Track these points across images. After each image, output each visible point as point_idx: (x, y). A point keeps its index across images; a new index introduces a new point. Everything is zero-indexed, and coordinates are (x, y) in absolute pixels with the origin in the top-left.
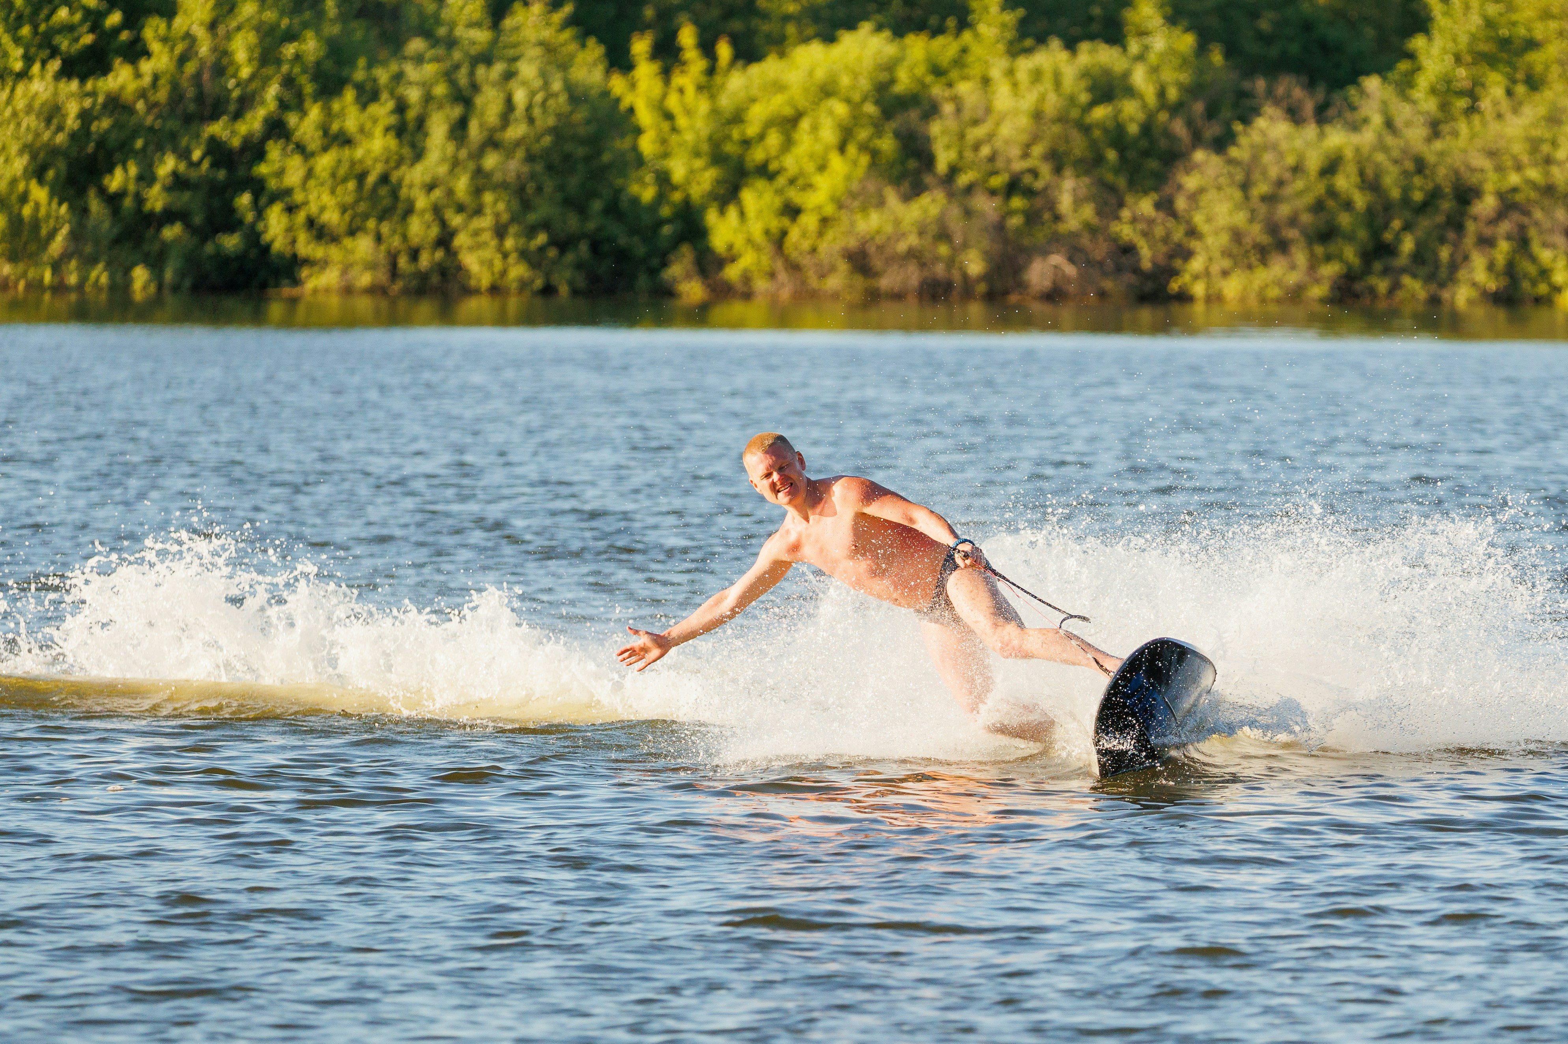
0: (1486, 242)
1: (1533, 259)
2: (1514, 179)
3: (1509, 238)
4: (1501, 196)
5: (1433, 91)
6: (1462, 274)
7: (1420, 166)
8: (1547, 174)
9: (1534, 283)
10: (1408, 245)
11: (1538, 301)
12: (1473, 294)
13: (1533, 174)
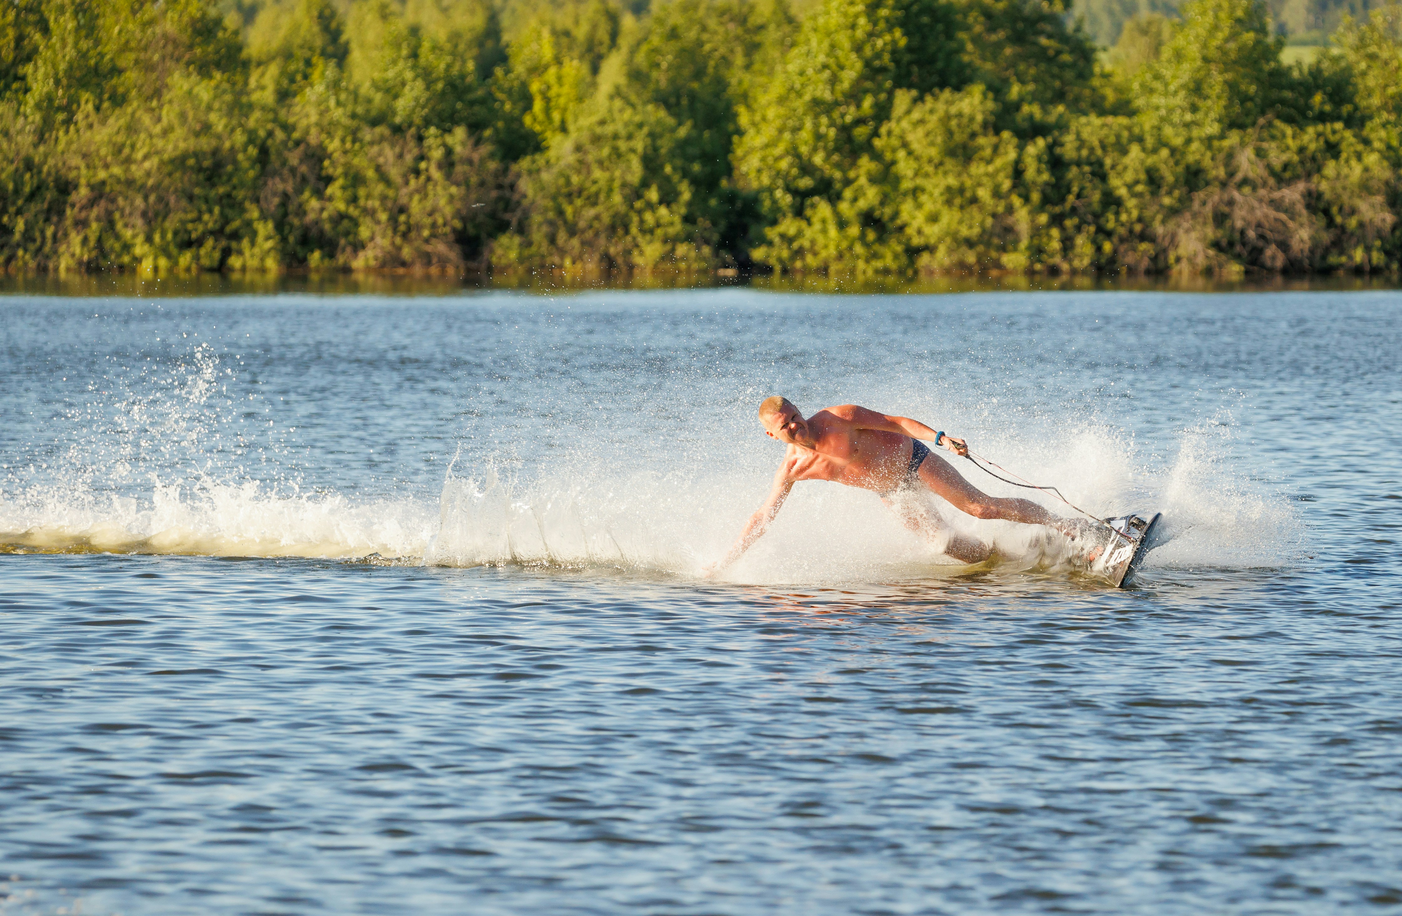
0: (81, 224)
1: (117, 237)
2: (102, 175)
3: (98, 219)
4: (92, 187)
5: (38, 106)
6: (63, 248)
7: (29, 165)
8: (127, 170)
9: (119, 256)
10: (20, 225)
11: (122, 268)
12: (72, 263)
13: (117, 170)
